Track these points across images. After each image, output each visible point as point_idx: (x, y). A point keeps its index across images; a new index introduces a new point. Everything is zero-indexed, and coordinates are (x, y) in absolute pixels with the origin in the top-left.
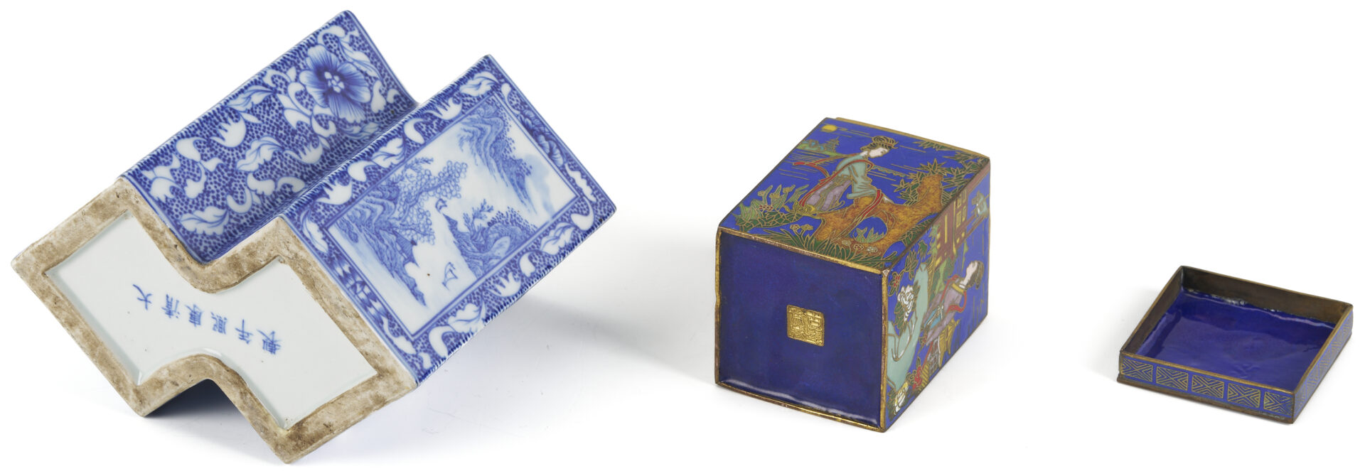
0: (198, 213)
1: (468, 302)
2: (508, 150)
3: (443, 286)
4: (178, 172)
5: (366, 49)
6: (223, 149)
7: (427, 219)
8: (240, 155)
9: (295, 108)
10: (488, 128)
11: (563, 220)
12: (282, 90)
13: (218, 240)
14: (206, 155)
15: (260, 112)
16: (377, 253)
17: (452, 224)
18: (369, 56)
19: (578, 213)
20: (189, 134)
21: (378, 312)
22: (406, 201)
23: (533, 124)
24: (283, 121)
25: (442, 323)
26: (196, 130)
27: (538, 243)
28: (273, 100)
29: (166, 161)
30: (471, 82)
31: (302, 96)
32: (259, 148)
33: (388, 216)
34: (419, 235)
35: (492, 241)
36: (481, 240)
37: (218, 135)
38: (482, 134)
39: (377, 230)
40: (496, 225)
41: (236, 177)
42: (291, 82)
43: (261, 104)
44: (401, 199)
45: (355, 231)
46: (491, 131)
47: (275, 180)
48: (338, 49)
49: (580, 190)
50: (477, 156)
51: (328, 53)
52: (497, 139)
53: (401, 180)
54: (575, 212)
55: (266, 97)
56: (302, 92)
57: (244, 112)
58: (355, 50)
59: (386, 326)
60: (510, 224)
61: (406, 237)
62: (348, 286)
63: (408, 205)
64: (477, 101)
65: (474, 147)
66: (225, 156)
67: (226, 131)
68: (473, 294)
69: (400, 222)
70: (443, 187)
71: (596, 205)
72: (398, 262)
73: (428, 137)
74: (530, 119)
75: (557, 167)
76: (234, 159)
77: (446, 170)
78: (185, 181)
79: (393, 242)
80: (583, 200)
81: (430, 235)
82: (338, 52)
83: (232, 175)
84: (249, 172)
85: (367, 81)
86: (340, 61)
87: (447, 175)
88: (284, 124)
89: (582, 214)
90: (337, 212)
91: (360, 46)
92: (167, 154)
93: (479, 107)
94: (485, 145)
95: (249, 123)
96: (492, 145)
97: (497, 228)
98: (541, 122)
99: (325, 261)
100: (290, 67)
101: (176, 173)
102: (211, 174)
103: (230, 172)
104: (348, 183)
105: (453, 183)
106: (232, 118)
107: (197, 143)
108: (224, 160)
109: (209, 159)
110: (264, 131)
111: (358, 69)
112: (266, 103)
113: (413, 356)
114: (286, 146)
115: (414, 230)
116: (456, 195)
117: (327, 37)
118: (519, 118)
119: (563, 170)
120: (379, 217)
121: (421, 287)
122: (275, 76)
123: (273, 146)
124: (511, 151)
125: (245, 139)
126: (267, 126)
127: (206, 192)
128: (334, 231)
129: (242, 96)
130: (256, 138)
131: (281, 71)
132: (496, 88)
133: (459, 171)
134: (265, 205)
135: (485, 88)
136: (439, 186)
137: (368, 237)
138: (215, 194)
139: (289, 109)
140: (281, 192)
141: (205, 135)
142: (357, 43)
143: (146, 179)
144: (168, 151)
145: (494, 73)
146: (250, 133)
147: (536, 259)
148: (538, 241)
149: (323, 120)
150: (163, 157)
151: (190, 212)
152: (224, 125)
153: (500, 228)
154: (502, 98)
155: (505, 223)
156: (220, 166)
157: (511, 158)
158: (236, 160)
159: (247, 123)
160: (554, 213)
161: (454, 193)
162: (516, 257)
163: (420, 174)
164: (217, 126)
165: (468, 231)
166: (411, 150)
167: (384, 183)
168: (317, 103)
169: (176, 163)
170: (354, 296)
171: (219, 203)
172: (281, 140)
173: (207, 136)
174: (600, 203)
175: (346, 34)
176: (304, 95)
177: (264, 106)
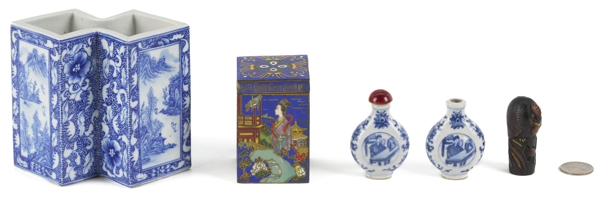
0: (85, 164)
1: (183, 125)
2: (155, 62)
3: (175, 132)
4: (71, 163)
5: (74, 43)
6: (74, 138)
7: (157, 122)
8: (78, 132)
9: (76, 94)
10: (146, 65)
11: (182, 57)
12: (69, 95)
13: (95, 162)
14: (72, 147)
15: (71, 111)
16: (156, 154)
17: (163, 111)
18: (76, 44)
19: (183, 47)
20: (63, 148)
21: (170, 168)
22: (149, 126)
23: (153, 43)
24: (77, 103)
25: (183, 142)
26: (64, 144)
27: (183, 76)
28: (70, 102)
29: (66, 165)
30: (132, 60)
31: (75, 88)
32: (80, 121)
33: (149, 139)
34: (159, 130)
35: (174, 98)
36: (172, 102)
37: (69, 136)
38: (146, 71)
39: (151, 148)
40: (171, 91)
41: (83, 139)
42: (69, 89)
43: (69, 109)
44: (148, 128)
45: (147, 158)
46: (148, 65)
47: (91, 123)
48: (69, 57)
49: (179, 40)
50: (152, 79)
51: (68, 64)
52: (150, 64)
53: (143, 123)
54: (183, 49)
55: (68, 104)
56: (73, 86)
57: (68, 118)
58: (72, 49)
59: (174, 168)
60: (173, 84)
61: (158, 136)
62: (158, 175)
63: (150, 127)
64: (137, 63)
65: (148, 78)
66: (76, 139)
67: (69, 132)
68: (182, 120)
69: (153, 135)
70: (152, 105)
71: (185, 36)
72: (162, 146)
73: (137, 99)
74: (152, 42)
75: (169, 44)
76: (78, 135)
77: (149, 99)
78: (75, 162)
79: (156, 143)
80: (181, 41)
81: (161, 125)
82: (70, 58)
83: (82, 140)
84: (84, 132)
85: (82, 51)
86: (72, 60)
87: (150, 99)
88: (78, 103)
89: (184, 45)
90: (139, 161)
91: (72, 45)
92: (65, 163)
93: (139, 64)
94: (150, 72)
95: (72, 119)
96: (151, 69)
97: (172, 91)
98: (155, 38)
99: (149, 179)
100: (65, 85)
101: (71, 164)
102: (78, 149)
103: (81, 141)
104: (135, 149)
105: (153, 99)
106: (67, 125)
107: (67, 148)
108: (77, 140)
109: (73, 146)
110: (76, 115)
111: (77, 53)
112: (70, 105)
113: (185, 163)
114: (84, 108)
115: (157, 131)
116: (157, 101)
117: (64, 59)
118: (150, 48)
119: (171, 42)
120: (148, 143)
121: (172, 143)
122: (64, 95)
123: (81, 116)
124: (156, 61)
125: (75, 126)
126: (76, 112)
127: (81, 156)
128: (144, 167)
129: (63, 114)
130: (77, 120)
131: (64, 90)
132: (138, 50)
133: (151, 93)
134: (95, 133)
135: (135, 54)
136: (151, 106)
137: (151, 153)
138: (84, 153)
139: (75, 97)
140: (95, 123)
141: (67, 142)
142: (71, 46)
143: (67, 178)
144: (64, 162)
145: (133, 46)
146: (75, 121)
147: (186, 81)
148: (182, 76)
149: (84, 84)
150: (65, 166)
151: (83, 168)
152: (68, 131)
153: (173, 90)
154: (141, 50)
155: (172, 86)
156: (78, 144)
157: (157, 63)
158: (79, 134)
159: (71, 120)
160: (179, 60)
161: (156, 102)
162: (182, 91)
163: (145, 112)
164: (67, 134)
165: (167, 106)
166: (138, 110)
167: (141, 132)
168: (79, 82)
169: (69, 162)
170: (162, 175)
171: (86, 153)
172: (82, 109)
173: (67, 141)
174: (185, 34)
175: (67, 49)
176: (74, 86)
177: (70, 107)
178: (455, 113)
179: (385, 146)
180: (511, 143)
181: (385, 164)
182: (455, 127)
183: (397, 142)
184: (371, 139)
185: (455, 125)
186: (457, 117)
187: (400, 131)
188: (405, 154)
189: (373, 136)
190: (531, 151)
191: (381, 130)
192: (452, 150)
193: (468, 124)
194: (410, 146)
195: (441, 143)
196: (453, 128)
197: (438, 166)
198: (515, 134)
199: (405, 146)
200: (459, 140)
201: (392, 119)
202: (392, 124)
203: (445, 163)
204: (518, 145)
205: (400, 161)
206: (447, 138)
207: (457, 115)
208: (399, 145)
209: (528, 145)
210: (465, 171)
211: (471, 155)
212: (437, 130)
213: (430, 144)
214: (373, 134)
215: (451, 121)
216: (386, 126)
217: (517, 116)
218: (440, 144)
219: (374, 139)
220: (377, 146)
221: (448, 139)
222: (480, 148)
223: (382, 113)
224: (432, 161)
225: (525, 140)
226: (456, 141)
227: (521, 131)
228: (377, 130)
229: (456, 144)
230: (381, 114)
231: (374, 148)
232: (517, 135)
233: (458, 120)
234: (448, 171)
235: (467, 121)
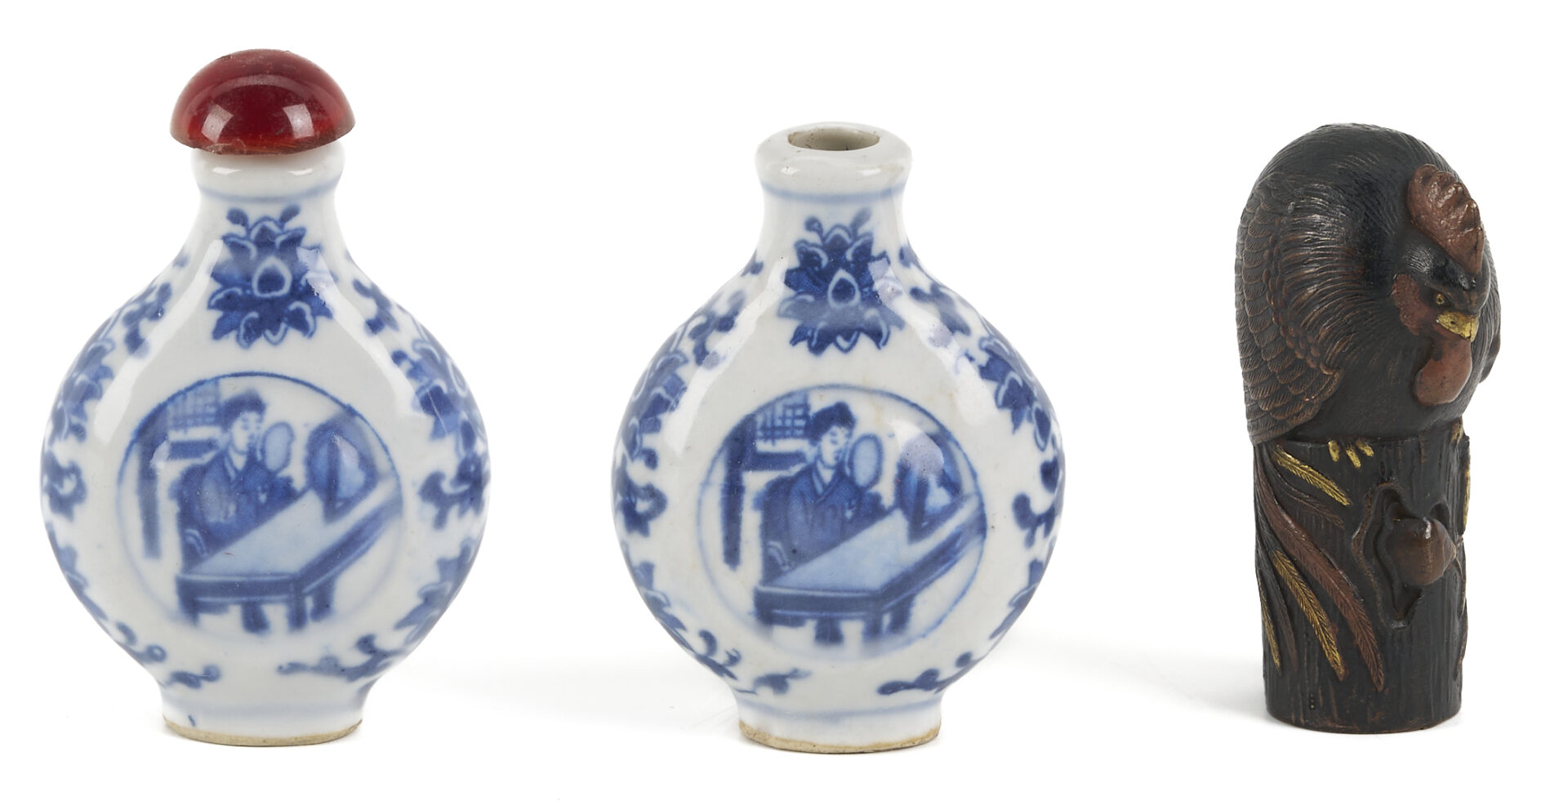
178: (819, 231)
179: (289, 480)
180: (1269, 481)
181: (297, 620)
182: (818, 341)
183: (385, 448)
184: (182, 423)
185: (821, 325)
186: (837, 261)
187: (406, 365)
188: (453, 552)
189: (200, 401)
190: (1419, 540)
191: (263, 354)
192: (798, 514)
193: (922, 320)
194: (493, 492)
195: (714, 461)
196: (803, 346)
197: (700, 646)
198: (1296, 399)
199: (447, 487)
200: (849, 436)
201: (347, 275)
202: (348, 312)
203: (752, 619)
204: (1317, 494)
205: (413, 601)
206: (760, 419)
207: (836, 248)
208: (397, 477)
209: (1393, 496)
210: (908, 686)
211: (944, 556)
212: (686, 361)
213: (639, 473)
214: (201, 383)
215: (791, 292)
216: (299, 323)
217: (1304, 262)
218: (710, 471)
219: (205, 423)
220: (232, 474)
221: (772, 433)
222: (1021, 505)
223: (272, 226)
224: (657, 606)
225: (1369, 452)
226: (831, 445)
227: (1337, 375)
228: (229, 355)
229: (828, 467)
230: (264, 231)
231: (210, 492)
232: (1309, 414)
233: (842, 282)
234: (778, 682)
235: (916, 293)
